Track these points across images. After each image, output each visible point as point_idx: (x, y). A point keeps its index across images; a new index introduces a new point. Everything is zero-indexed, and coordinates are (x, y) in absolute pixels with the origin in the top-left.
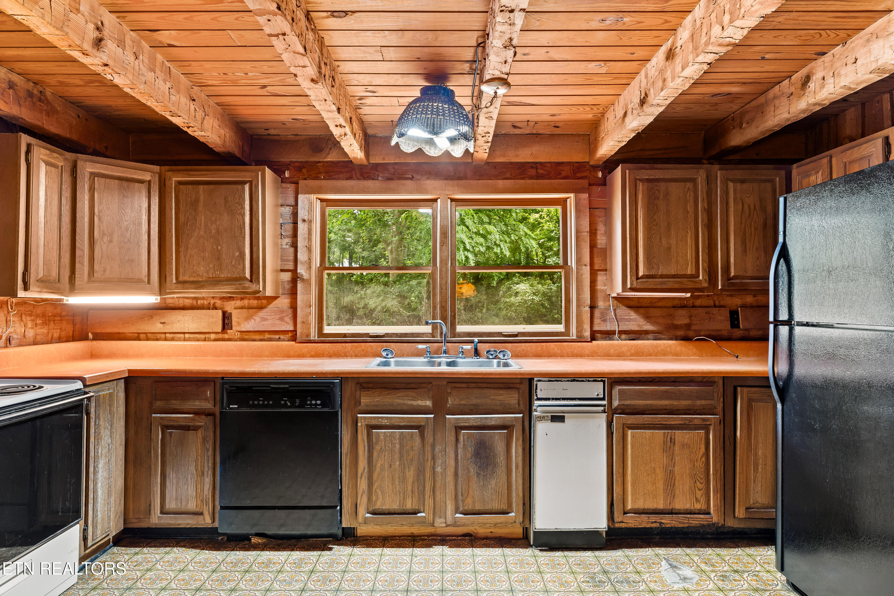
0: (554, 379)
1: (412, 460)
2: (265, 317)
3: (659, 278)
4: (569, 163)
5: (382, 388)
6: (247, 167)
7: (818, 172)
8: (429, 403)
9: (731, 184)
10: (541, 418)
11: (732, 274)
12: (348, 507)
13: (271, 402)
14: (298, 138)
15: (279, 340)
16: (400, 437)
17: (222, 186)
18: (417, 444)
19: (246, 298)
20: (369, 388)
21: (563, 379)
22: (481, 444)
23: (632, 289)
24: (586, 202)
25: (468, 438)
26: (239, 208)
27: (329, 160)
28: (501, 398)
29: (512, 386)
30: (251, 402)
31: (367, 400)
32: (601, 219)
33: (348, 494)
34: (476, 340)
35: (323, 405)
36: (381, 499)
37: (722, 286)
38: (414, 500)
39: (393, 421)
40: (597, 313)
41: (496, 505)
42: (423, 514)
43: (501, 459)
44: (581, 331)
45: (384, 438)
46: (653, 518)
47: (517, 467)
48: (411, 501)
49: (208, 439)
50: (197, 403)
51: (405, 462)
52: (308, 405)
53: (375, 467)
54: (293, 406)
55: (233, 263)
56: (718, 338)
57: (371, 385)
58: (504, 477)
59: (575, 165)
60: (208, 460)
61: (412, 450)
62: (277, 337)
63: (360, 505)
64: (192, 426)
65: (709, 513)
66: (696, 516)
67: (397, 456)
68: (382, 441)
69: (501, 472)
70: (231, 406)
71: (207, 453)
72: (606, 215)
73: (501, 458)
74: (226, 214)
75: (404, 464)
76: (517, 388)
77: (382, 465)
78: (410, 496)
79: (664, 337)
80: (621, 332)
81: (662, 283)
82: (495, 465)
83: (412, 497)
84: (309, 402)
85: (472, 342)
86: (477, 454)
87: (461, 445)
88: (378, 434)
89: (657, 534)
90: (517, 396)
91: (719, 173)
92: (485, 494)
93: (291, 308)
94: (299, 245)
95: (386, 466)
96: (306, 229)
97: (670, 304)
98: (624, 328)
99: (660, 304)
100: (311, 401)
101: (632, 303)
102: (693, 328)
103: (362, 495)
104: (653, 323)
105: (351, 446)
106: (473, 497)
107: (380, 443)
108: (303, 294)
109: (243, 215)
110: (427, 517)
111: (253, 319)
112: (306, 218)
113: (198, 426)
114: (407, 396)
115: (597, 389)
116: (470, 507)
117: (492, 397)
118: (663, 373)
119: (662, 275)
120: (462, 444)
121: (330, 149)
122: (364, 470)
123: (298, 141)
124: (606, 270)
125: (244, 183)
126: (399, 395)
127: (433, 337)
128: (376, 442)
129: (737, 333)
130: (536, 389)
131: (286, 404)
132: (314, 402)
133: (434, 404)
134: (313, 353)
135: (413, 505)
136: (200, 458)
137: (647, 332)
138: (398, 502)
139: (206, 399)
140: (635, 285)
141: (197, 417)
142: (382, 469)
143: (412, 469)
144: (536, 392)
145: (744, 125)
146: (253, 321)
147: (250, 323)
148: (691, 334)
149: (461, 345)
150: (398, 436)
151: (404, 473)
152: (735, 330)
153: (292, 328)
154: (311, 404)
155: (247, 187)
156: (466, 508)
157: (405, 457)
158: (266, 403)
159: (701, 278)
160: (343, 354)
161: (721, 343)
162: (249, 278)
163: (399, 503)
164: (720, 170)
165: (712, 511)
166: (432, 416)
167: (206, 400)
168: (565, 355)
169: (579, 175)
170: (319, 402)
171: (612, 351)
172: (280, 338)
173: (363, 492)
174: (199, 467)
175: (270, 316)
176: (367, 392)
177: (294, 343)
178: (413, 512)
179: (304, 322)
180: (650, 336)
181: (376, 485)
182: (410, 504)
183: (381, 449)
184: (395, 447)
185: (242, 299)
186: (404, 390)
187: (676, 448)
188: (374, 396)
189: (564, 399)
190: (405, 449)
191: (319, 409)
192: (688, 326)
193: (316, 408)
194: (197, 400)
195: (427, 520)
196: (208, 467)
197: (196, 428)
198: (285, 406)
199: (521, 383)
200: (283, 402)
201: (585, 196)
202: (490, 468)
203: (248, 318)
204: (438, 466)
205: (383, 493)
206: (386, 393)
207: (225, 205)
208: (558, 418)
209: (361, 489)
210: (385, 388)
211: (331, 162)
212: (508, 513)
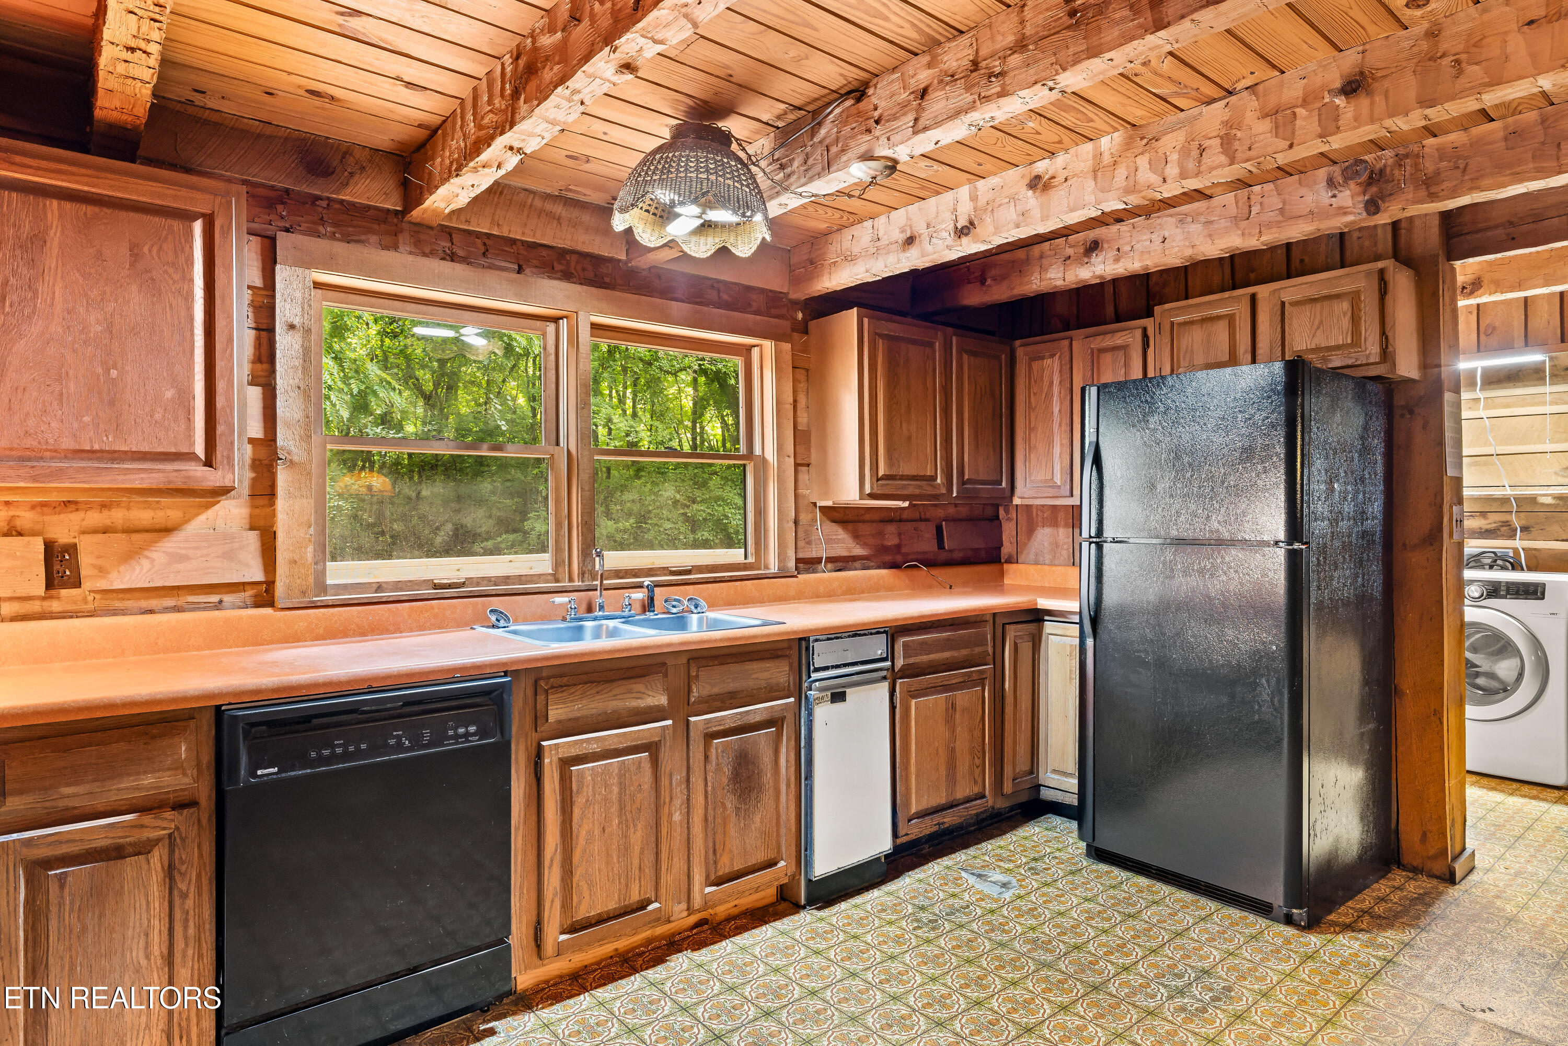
0: (833, 636)
1: (639, 809)
2: (183, 552)
3: (900, 479)
4: (762, 291)
5: (586, 683)
6: (193, 179)
7: (1055, 355)
8: (663, 700)
9: (965, 357)
10: (820, 700)
11: (966, 477)
12: (521, 933)
13: (363, 746)
14: (268, 130)
15: (219, 605)
16: (620, 771)
17: (123, 215)
18: (646, 779)
19: (118, 504)
20: (562, 686)
21: (844, 635)
22: (741, 756)
23: (872, 496)
24: (788, 357)
25: (723, 752)
26: (176, 277)
27: (347, 198)
28: (765, 675)
29: (780, 653)
30: (313, 754)
31: (559, 711)
32: (802, 385)
33: (521, 906)
34: (647, 581)
35: (483, 733)
36: (587, 898)
37: (958, 493)
38: (642, 883)
39: (607, 743)
40: (800, 530)
41: (760, 856)
42: (655, 905)
43: (768, 777)
44: (785, 559)
45: (593, 780)
46: (937, 818)
47: (788, 785)
48: (637, 887)
49: (183, 868)
50: (148, 780)
51: (629, 816)
52: (451, 737)
53: (577, 838)
54: (417, 743)
55: (158, 416)
56: (931, 563)
57: (565, 680)
58: (772, 803)
59: (770, 294)
60: (186, 921)
61: (640, 791)
62: (214, 598)
63: (548, 923)
64: (130, 844)
65: (984, 796)
66: (974, 803)
67: (614, 809)
68: (588, 786)
69: (767, 798)
70: (259, 772)
71: (183, 904)
72: (808, 380)
73: (769, 775)
74: (134, 288)
75: (627, 820)
76: (786, 656)
77: (589, 831)
78: (637, 878)
79: (872, 564)
80: (830, 560)
81: (904, 487)
82: (760, 788)
83: (640, 879)
84: (451, 733)
85: (640, 586)
86: (736, 777)
87: (712, 766)
88: (581, 773)
89: (926, 842)
90: (787, 669)
91: (954, 339)
92: (747, 841)
93: (252, 528)
94: (280, 382)
95: (596, 832)
96: (297, 346)
97: (876, 516)
98: (833, 553)
99: (867, 517)
100: (456, 729)
101: (837, 516)
102: (904, 550)
103: (552, 901)
104: (864, 545)
105: (525, 809)
106: (731, 851)
107: (585, 789)
108: (290, 495)
109: (189, 297)
110: (663, 908)
111: (147, 557)
112: (297, 321)
113: (149, 840)
114: (630, 692)
115: (877, 647)
116: (727, 870)
117: (755, 676)
118: (946, 614)
119: (902, 476)
120: (714, 763)
121: (352, 174)
122: (556, 850)
123: (269, 137)
124: (808, 465)
125: (193, 217)
126: (616, 691)
127: (557, 581)
128: (577, 792)
129: (943, 556)
130: (813, 654)
131: (399, 744)
132: (461, 730)
133: (670, 700)
134: (321, 631)
135: (642, 892)
136: (157, 922)
137: (854, 559)
138: (616, 895)
139: (179, 767)
140: (876, 491)
141: (148, 819)
142: (589, 841)
143: (639, 826)
144: (813, 659)
145: (989, 282)
146: (146, 563)
147: (138, 568)
148: (899, 558)
149: (626, 593)
150: (616, 771)
151: (626, 837)
152: (941, 551)
153: (257, 575)
154: (457, 737)
155: (198, 227)
156: (720, 873)
157: (628, 808)
158: (351, 748)
159: (939, 481)
160: (391, 628)
161: (935, 572)
162: (202, 456)
163: (619, 896)
164: (954, 334)
165: (987, 793)
166: (669, 722)
167: (176, 769)
168: (765, 599)
169: (774, 311)
170: (472, 729)
171: (821, 589)
172: (221, 602)
173: (555, 895)
174: (156, 947)
175: (197, 548)
176: (559, 695)
177: (268, 611)
178: (640, 905)
179: (295, 562)
180: (858, 564)
181: (578, 873)
182: (637, 892)
183: (587, 801)
184: (611, 792)
185: (104, 506)
186: (625, 682)
187: (958, 716)
188: (572, 701)
189: (845, 665)
190: (627, 792)
191: (475, 741)
192: (898, 547)
193: (467, 741)
194: (145, 772)
195: (663, 913)
196: (186, 938)
197: (143, 849)
198: (399, 747)
199: (790, 648)
200: (392, 742)
201: (787, 347)
202: (754, 795)
203: (130, 556)
204: (676, 811)
205: (591, 885)
206: (594, 691)
207: (132, 265)
208: (838, 697)
209: (551, 889)
210: (592, 682)
211: (349, 203)
212: (776, 864)
